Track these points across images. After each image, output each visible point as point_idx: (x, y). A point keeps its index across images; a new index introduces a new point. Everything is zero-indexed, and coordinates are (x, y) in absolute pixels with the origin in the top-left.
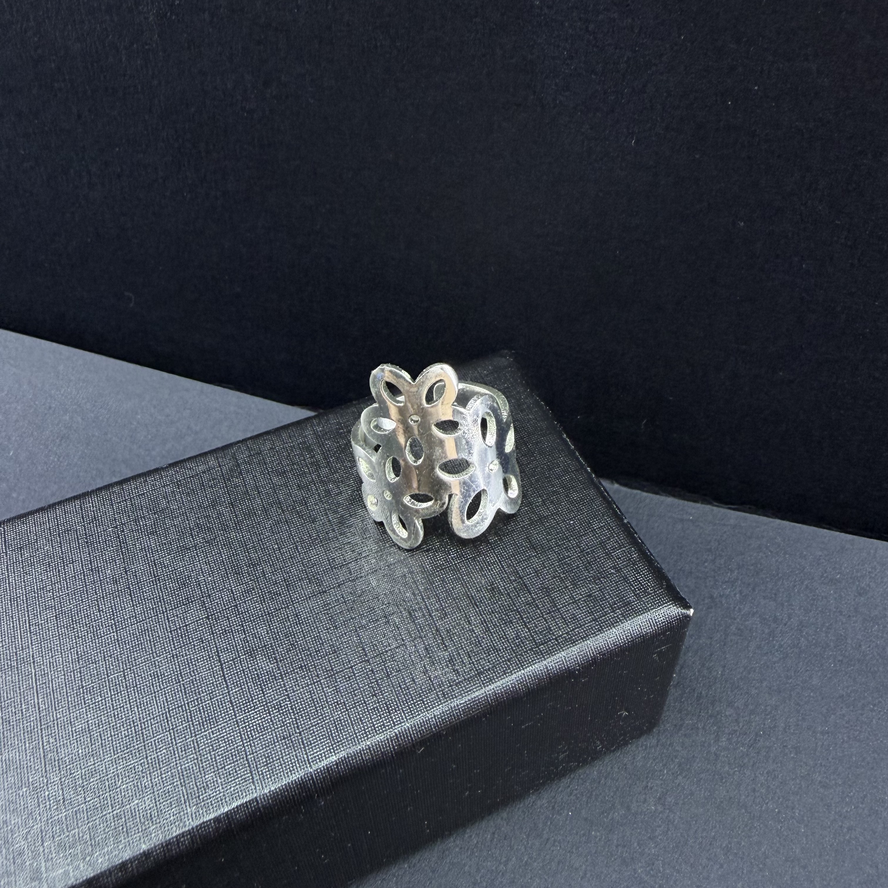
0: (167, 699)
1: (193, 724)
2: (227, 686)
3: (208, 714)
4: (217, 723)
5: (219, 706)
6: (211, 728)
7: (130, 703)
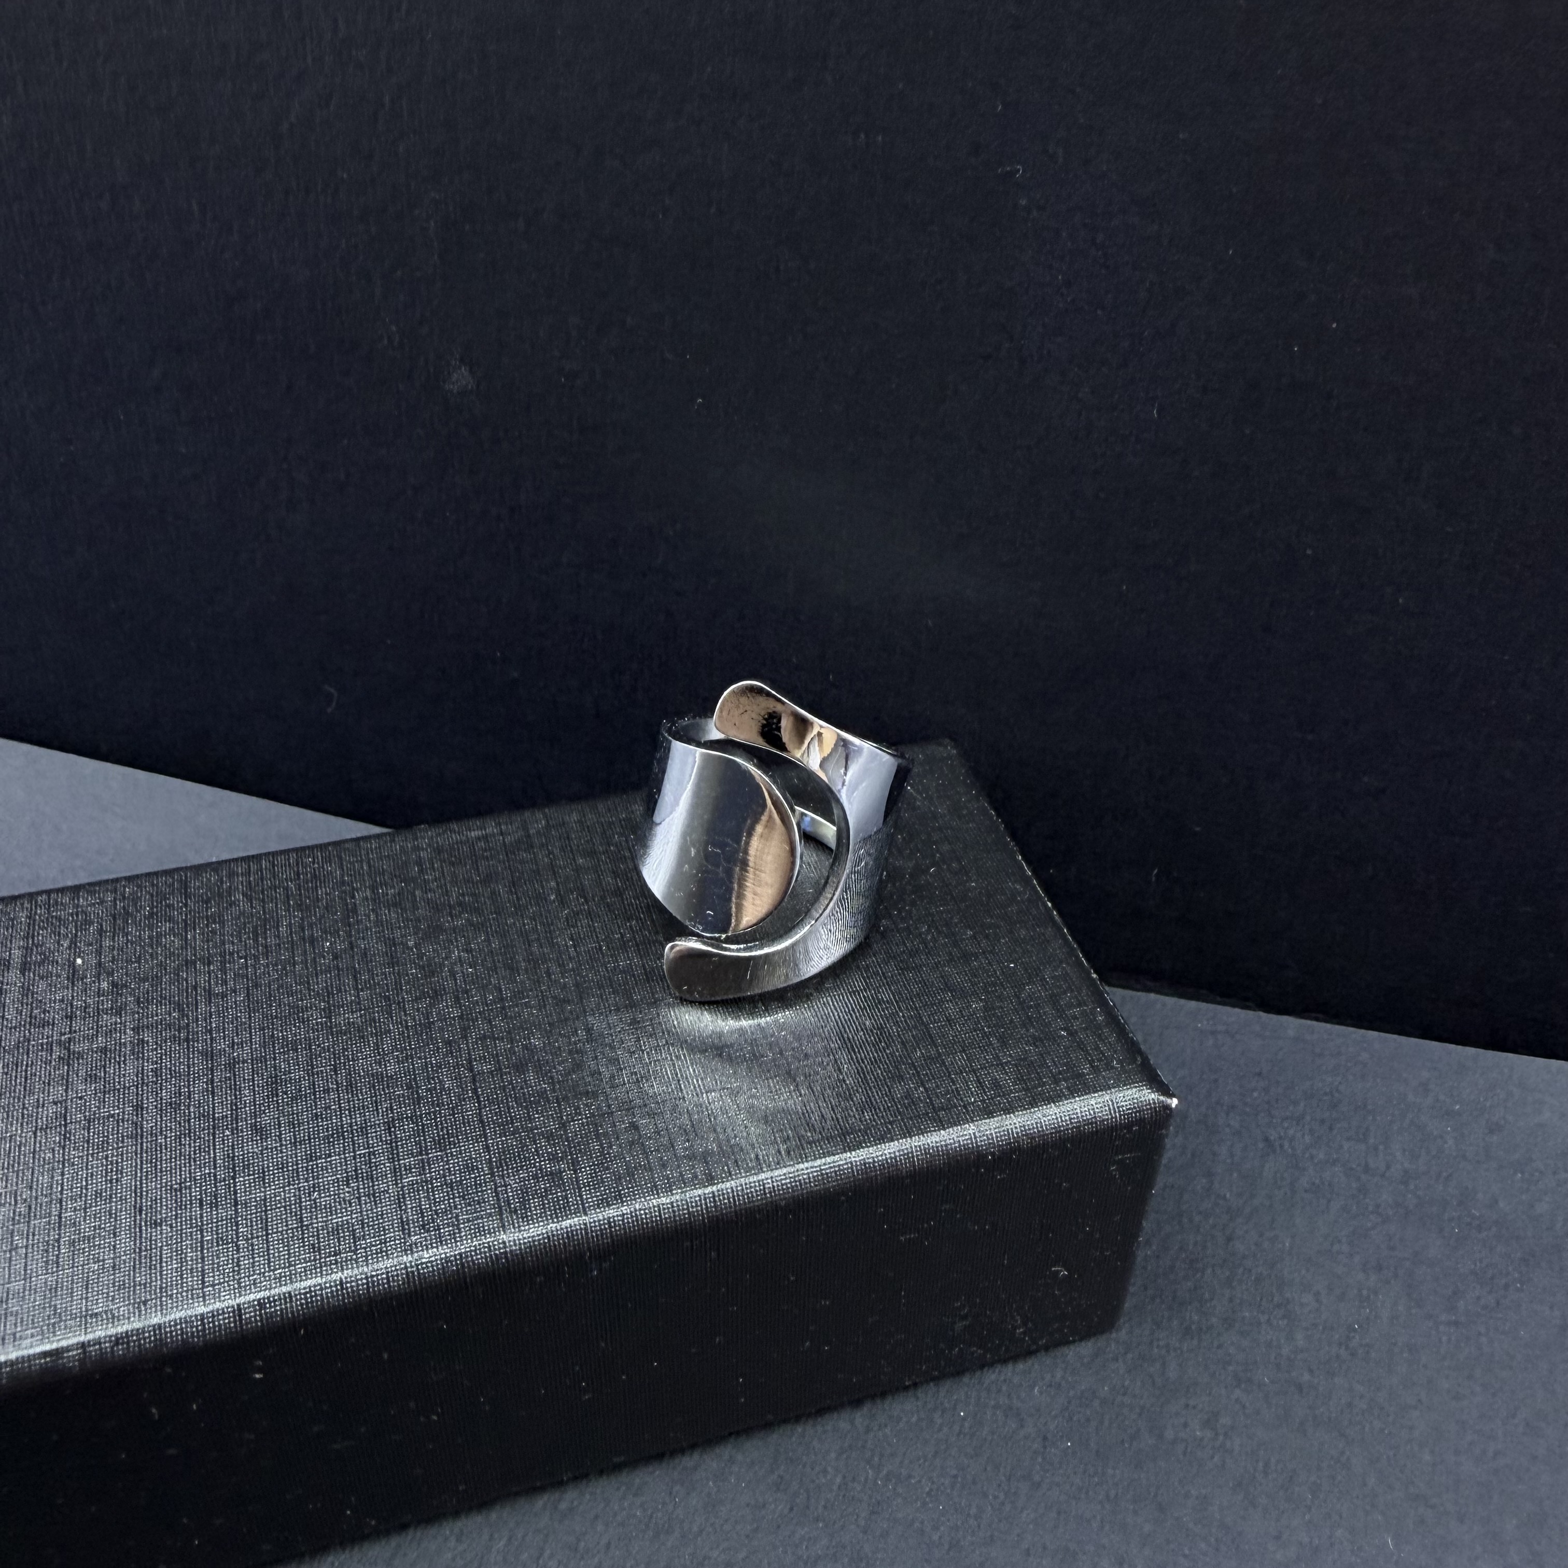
0: (391, 1107)
1: (425, 1140)
2: (479, 1102)
3: (448, 1131)
4: (459, 1142)
5: (464, 1123)
6: (450, 1149)
7: (340, 1104)
